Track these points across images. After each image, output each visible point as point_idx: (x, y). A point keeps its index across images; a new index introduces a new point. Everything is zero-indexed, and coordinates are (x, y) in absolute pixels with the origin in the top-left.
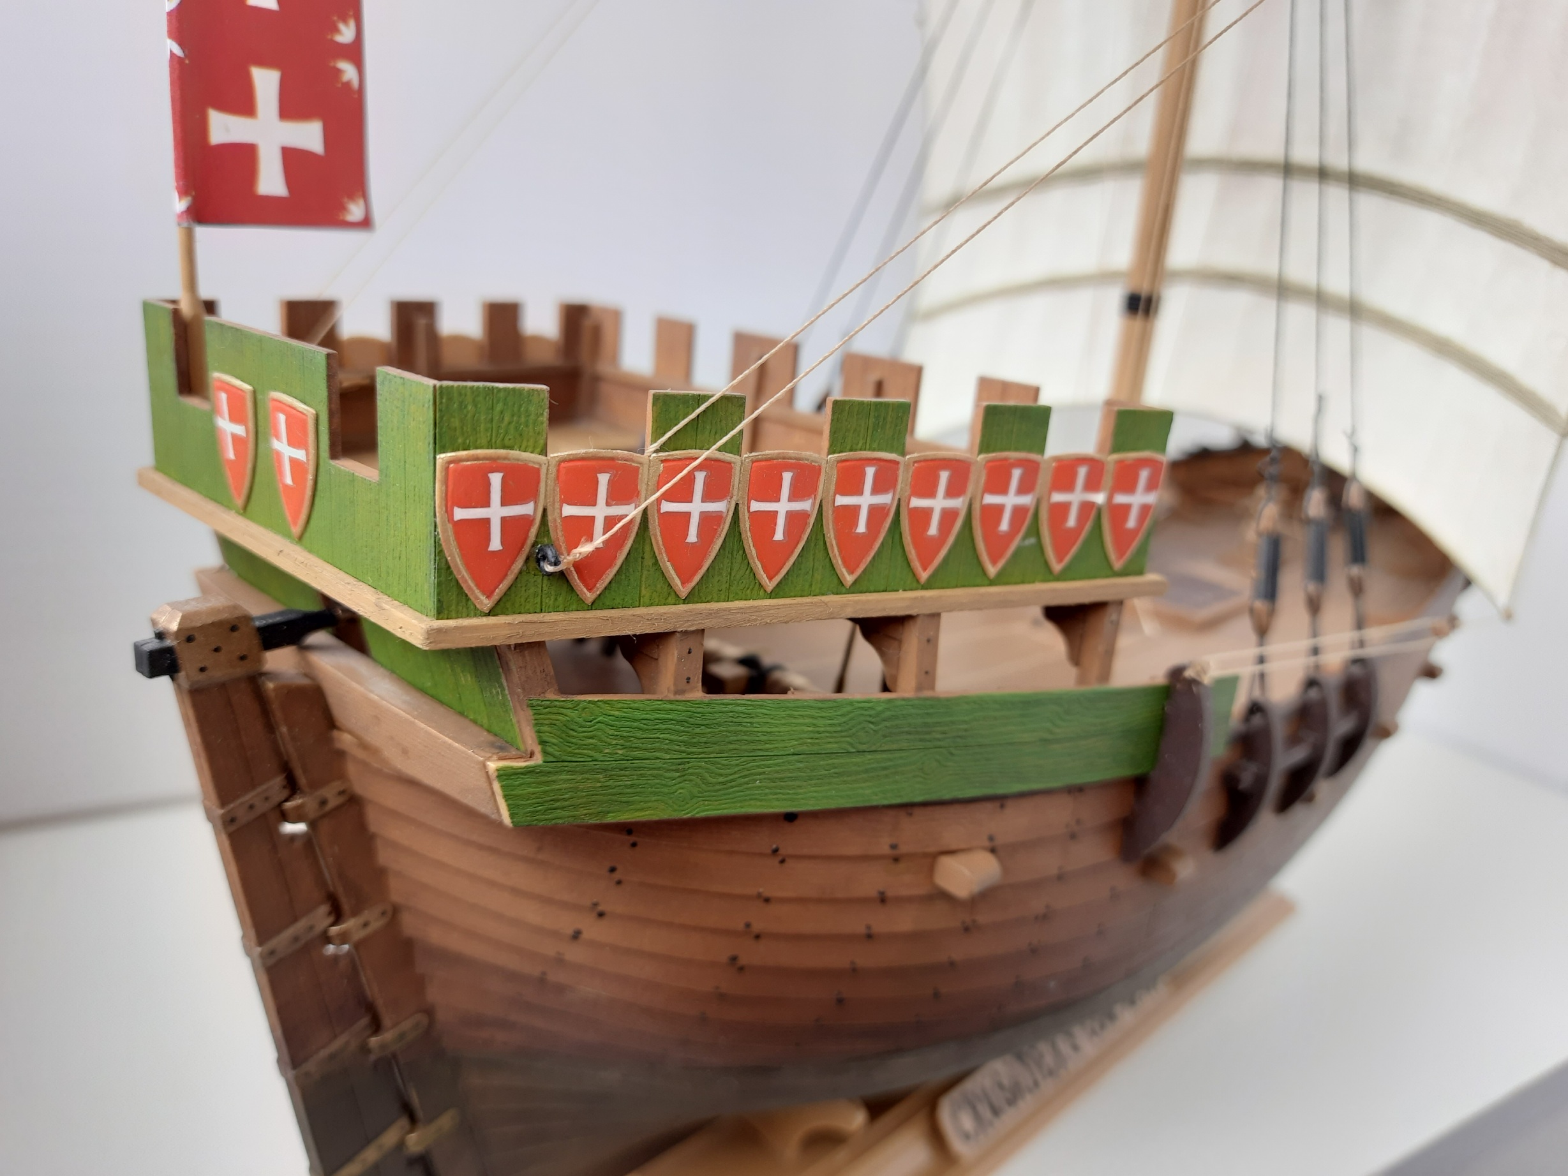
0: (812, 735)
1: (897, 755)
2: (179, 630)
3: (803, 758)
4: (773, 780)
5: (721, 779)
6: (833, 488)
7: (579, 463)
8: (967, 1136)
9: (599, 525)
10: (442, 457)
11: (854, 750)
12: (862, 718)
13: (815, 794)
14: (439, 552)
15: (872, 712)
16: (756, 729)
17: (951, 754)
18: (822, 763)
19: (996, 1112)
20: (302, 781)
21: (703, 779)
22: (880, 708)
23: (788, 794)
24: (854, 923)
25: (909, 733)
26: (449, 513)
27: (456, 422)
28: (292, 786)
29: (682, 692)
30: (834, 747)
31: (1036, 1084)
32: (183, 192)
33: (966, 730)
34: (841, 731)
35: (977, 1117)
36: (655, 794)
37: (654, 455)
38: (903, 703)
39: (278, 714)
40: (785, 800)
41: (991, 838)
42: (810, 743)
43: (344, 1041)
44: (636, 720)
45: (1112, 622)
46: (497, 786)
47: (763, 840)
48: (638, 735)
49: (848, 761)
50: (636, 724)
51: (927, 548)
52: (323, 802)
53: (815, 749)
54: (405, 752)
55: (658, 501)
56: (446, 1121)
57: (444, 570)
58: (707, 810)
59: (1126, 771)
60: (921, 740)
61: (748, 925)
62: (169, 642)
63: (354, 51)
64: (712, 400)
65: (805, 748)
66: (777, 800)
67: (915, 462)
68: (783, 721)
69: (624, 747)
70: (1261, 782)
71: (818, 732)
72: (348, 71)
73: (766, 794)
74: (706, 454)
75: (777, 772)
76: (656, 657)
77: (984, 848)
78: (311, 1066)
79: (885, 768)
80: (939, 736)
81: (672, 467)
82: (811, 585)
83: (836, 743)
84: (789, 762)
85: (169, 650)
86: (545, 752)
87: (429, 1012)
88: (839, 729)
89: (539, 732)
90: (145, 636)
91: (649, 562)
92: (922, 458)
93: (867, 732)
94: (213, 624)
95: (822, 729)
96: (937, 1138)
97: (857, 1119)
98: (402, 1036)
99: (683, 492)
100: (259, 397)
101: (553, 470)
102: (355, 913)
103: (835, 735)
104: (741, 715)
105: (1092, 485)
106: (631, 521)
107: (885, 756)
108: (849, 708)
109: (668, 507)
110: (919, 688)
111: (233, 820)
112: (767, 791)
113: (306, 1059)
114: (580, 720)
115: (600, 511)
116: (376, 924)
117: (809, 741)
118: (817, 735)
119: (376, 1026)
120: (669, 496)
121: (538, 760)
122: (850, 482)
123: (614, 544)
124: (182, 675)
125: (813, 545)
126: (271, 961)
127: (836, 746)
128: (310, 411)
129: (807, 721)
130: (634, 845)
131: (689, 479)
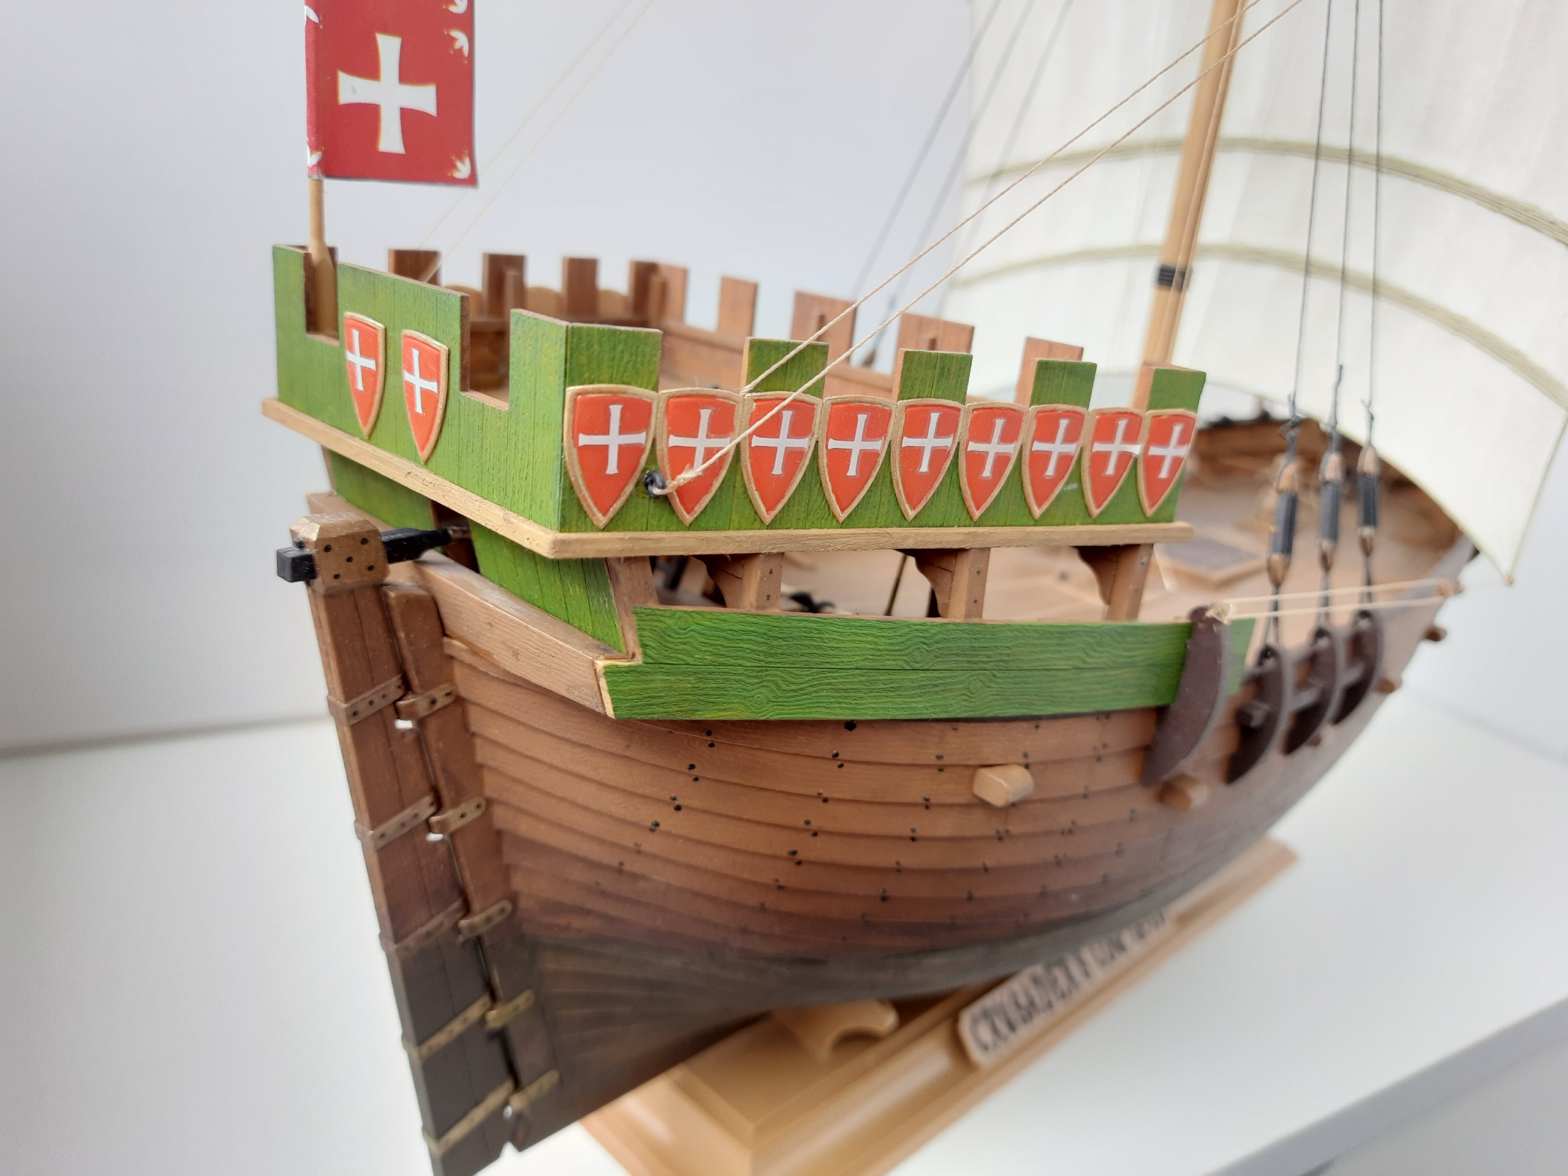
0: (873, 652)
1: (947, 674)
2: (318, 540)
3: (865, 673)
4: (837, 691)
5: (793, 687)
6: (901, 430)
7: (685, 400)
8: (985, 1048)
9: (699, 455)
10: (571, 390)
11: (910, 668)
12: (918, 640)
13: (874, 705)
14: (565, 474)
15: (927, 635)
16: (825, 644)
17: (994, 676)
18: (881, 678)
19: (1012, 1027)
20: (415, 681)
21: (778, 686)
22: (933, 632)
23: (851, 704)
24: (900, 824)
25: (957, 655)
26: (575, 439)
27: (583, 360)
28: (407, 687)
29: (764, 608)
30: (890, 664)
31: (1050, 1005)
32: (314, 148)
33: (1008, 655)
34: (899, 650)
35: (995, 1031)
36: (736, 696)
37: (749, 395)
38: (955, 627)
39: (398, 621)
40: (848, 709)
41: (1026, 756)
42: (872, 659)
43: (439, 921)
44: (724, 631)
45: (1142, 564)
46: (603, 682)
47: (825, 745)
48: (725, 643)
49: (904, 677)
50: (723, 634)
51: (981, 490)
52: (433, 702)
53: (876, 665)
54: (516, 654)
55: (750, 436)
56: (523, 1001)
57: (568, 488)
58: (781, 714)
59: (1150, 702)
60: (969, 662)
61: (808, 823)
62: (308, 551)
63: (466, 22)
64: (800, 347)
65: (867, 664)
66: (841, 708)
67: (974, 410)
68: (849, 638)
69: (713, 654)
70: (1271, 719)
71: (879, 650)
72: (460, 39)
73: (831, 703)
74: (793, 395)
75: (841, 683)
76: (740, 576)
77: (1019, 764)
78: (410, 941)
79: (936, 686)
80: (985, 659)
81: (764, 406)
82: (877, 518)
83: (894, 660)
84: (853, 675)
85: (309, 558)
86: (645, 655)
87: (513, 898)
88: (897, 648)
89: (641, 636)
90: (286, 544)
91: (739, 490)
92: (981, 407)
93: (921, 652)
94: (347, 536)
95: (882, 647)
96: (957, 1046)
97: (888, 1019)
98: (489, 920)
99: (771, 429)
100: (390, 334)
101: (663, 405)
102: (455, 804)
103: (893, 653)
104: (813, 631)
105: (1131, 436)
106: (726, 454)
107: (936, 674)
108: (907, 630)
109: (757, 441)
110: (968, 615)
111: (355, 714)
112: (833, 700)
113: (406, 935)
114: (676, 628)
115: (700, 442)
116: (473, 814)
117: (871, 657)
118: (879, 653)
119: (467, 910)
120: (759, 432)
121: (639, 661)
122: (916, 425)
123: (712, 472)
124: (318, 582)
125: (881, 481)
126: (383, 842)
127: (894, 663)
128: (443, 348)
129: (870, 639)
130: (712, 745)
131: (778, 418)
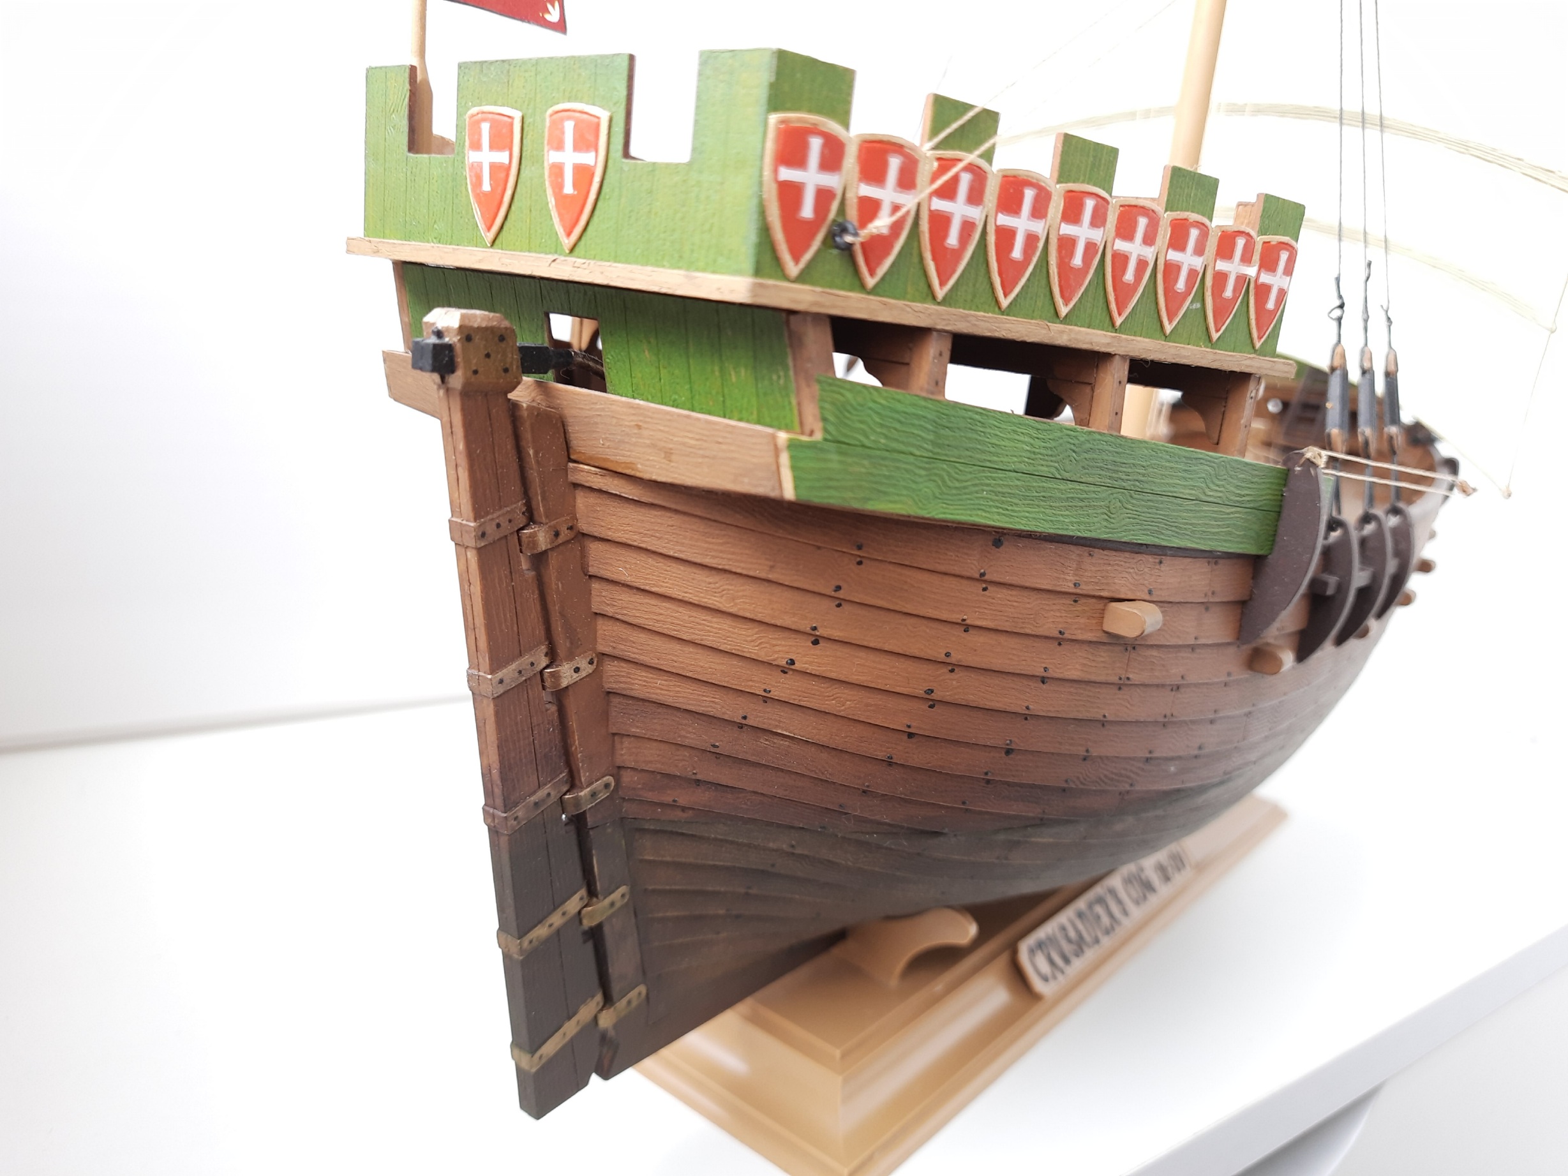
0: (1028, 455)
1: (1092, 488)
2: (461, 327)
3: (1021, 477)
4: (996, 493)
5: (957, 484)
6: (1060, 216)
7: (878, 145)
9: (886, 209)
10: (774, 118)
11: (1060, 477)
12: (1069, 446)
13: (1027, 514)
14: (762, 212)
15: (1076, 442)
16: (987, 440)
17: (1131, 497)
18: (1035, 484)
19: (1066, 960)
20: (540, 509)
21: (944, 481)
22: (1082, 439)
23: (1007, 510)
24: (1035, 660)
25: (1101, 468)
26: (775, 171)
27: (787, 87)
28: (530, 514)
29: (932, 393)
30: (1044, 470)
33: (1144, 475)
34: (1051, 456)
35: (1051, 962)
36: (906, 488)
37: (931, 152)
38: (1099, 437)
39: (527, 435)
40: (1004, 515)
41: (1159, 593)
42: (1027, 463)
44: (897, 412)
45: (1251, 398)
46: (785, 459)
47: (974, 560)
48: (898, 426)
49: (1055, 486)
50: (896, 416)
51: (1123, 294)
52: (557, 534)
53: (1030, 469)
56: (619, 896)
57: (765, 230)
58: (944, 513)
60: (1111, 478)
61: (948, 655)
62: (447, 340)
64: (974, 112)
65: (1023, 467)
66: (999, 514)
67: (1121, 206)
68: (1009, 436)
69: (886, 437)
71: (1034, 453)
73: (990, 506)
75: (999, 485)
76: (906, 361)
79: (1082, 500)
80: (1124, 477)
81: (945, 164)
82: (1033, 311)
83: (1047, 466)
84: (1010, 478)
85: (449, 347)
86: (826, 430)
87: (618, 772)
88: (1050, 453)
89: (822, 408)
91: (916, 260)
92: (1127, 203)
93: (1071, 461)
94: (486, 329)
95: (1037, 451)
97: (970, 931)
98: (594, 796)
99: (948, 192)
101: (854, 146)
102: (569, 656)
103: (1046, 458)
104: (978, 424)
105: (1246, 259)
106: (908, 213)
107: (1082, 487)
108: (1059, 434)
109: (936, 204)
110: (1110, 428)
111: (483, 535)
112: (991, 503)
113: (516, 804)
114: (854, 403)
115: (887, 195)
116: (586, 670)
117: (1027, 460)
118: (1033, 456)
119: (573, 783)
120: (938, 194)
121: (818, 436)
122: (1073, 211)
123: (896, 227)
124: (457, 380)
125: (1038, 271)
127: (1046, 469)
128: (604, 116)
129: (1027, 439)
130: (860, 562)
131: (955, 179)
